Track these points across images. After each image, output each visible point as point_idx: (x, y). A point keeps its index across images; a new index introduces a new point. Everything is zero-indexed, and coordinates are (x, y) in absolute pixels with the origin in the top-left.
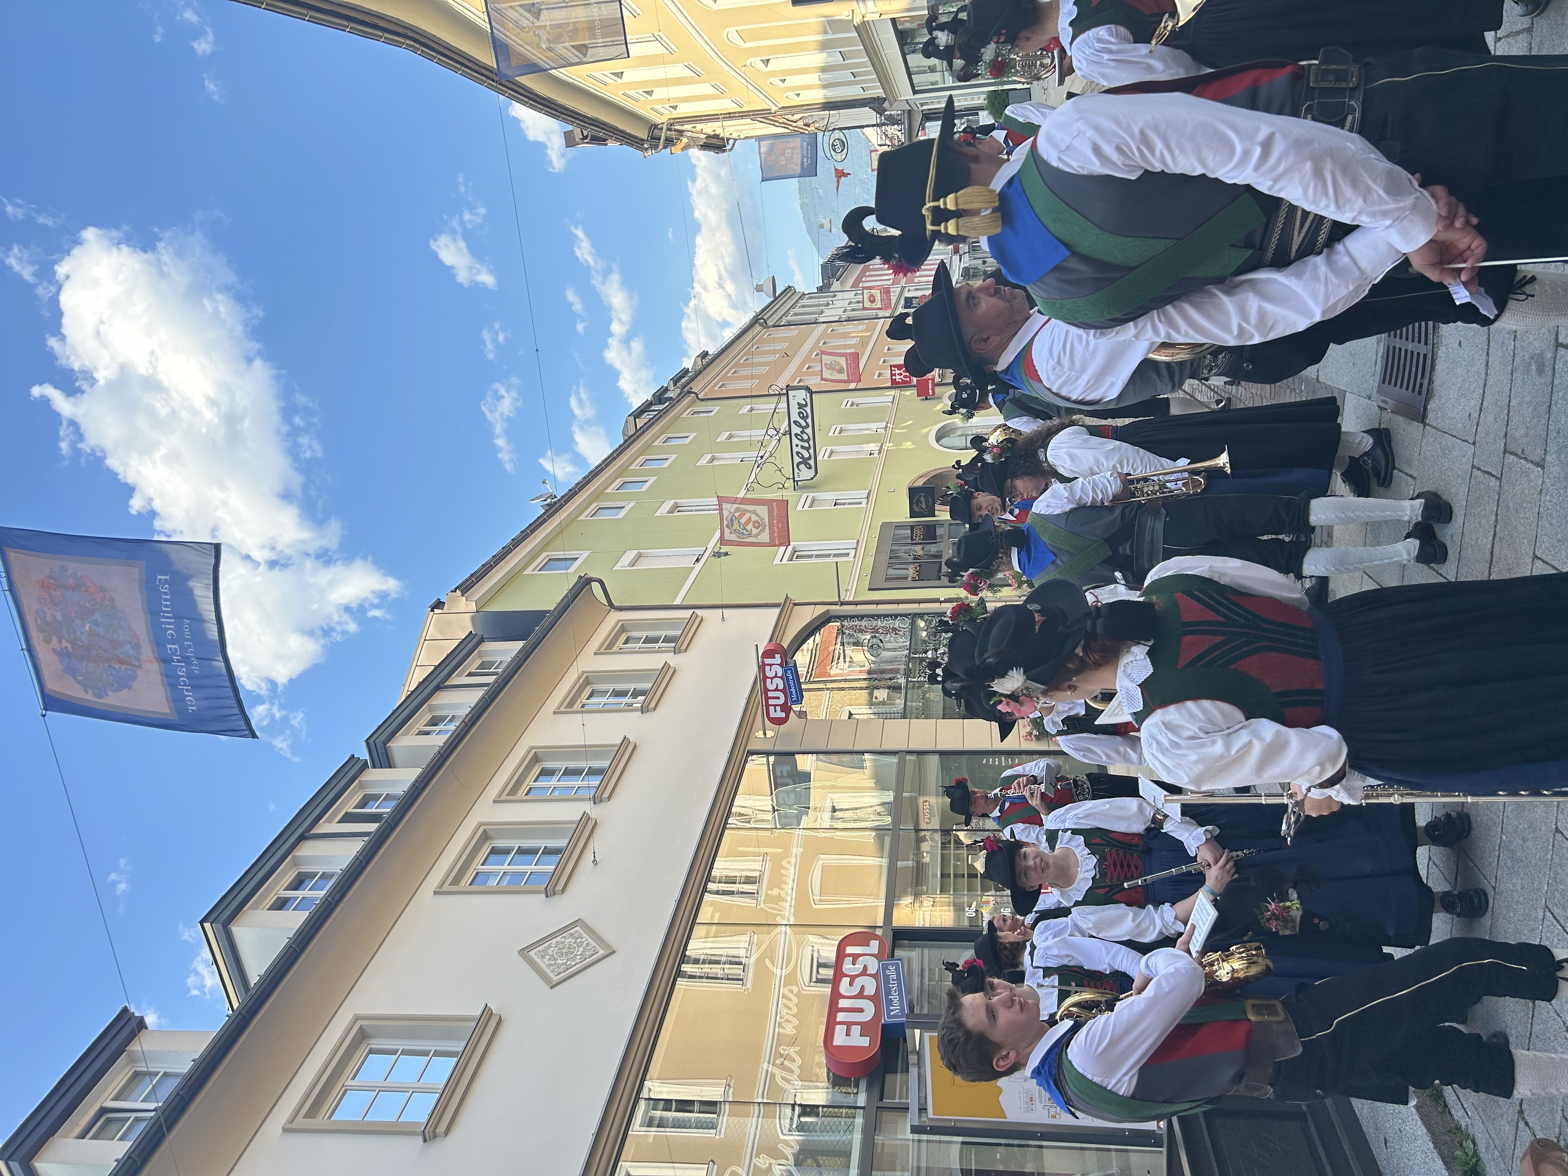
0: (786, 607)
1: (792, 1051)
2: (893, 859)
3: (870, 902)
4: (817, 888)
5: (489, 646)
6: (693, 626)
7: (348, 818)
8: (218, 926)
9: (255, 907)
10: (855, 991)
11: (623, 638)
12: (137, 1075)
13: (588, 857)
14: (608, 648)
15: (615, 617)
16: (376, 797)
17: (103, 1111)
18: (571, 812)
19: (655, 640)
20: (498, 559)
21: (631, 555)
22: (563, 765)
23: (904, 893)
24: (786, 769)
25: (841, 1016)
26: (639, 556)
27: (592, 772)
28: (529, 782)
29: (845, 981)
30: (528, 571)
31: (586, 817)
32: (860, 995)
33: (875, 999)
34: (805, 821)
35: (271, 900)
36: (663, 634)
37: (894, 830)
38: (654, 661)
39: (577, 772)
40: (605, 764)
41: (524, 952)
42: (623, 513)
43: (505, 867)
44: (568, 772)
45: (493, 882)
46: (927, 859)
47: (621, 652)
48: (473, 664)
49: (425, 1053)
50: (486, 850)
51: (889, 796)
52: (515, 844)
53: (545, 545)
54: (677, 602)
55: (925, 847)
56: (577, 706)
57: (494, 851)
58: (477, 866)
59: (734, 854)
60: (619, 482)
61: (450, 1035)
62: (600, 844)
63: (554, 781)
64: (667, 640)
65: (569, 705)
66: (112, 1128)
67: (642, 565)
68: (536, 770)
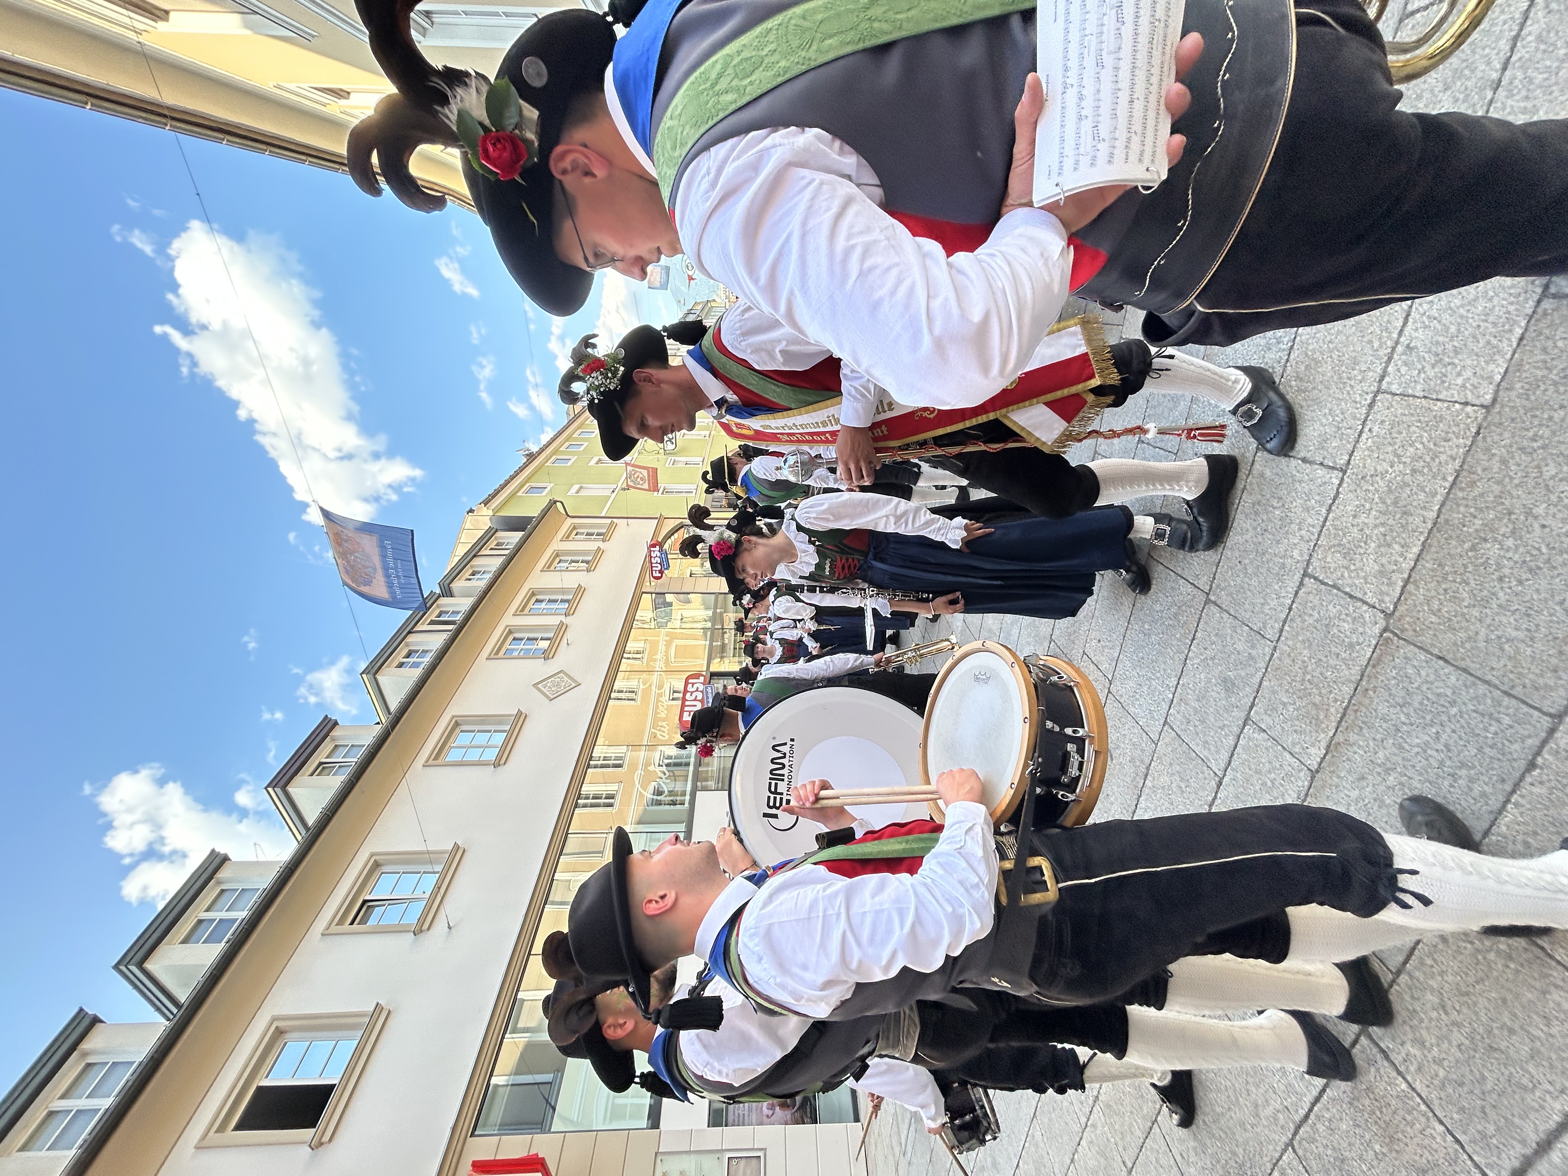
0: (661, 519)
1: (664, 724)
2: (712, 641)
3: (700, 662)
4: (673, 655)
5: (500, 534)
6: (612, 527)
7: (432, 623)
8: (370, 676)
9: (388, 667)
10: (693, 697)
11: (574, 532)
12: (336, 746)
13: (564, 641)
14: (567, 538)
15: (569, 521)
16: (447, 612)
17: (321, 764)
18: (554, 620)
19: (592, 534)
20: (503, 487)
21: (576, 487)
22: (547, 597)
23: (716, 657)
24: (661, 601)
25: (686, 709)
26: (581, 488)
27: (562, 601)
28: (530, 605)
29: (688, 694)
30: (520, 494)
31: (562, 623)
32: (695, 700)
33: (702, 701)
34: (670, 625)
35: (396, 663)
36: (596, 531)
37: (713, 629)
38: (592, 546)
39: (555, 601)
40: (570, 597)
41: (535, 685)
42: (569, 464)
43: (521, 646)
44: (550, 601)
45: (515, 654)
46: (726, 641)
47: (574, 540)
48: (492, 543)
49: (490, 731)
50: (511, 638)
51: (710, 613)
52: (526, 635)
53: (528, 479)
54: (603, 515)
55: (726, 636)
56: (552, 568)
57: (514, 639)
58: (506, 646)
59: (634, 640)
60: (567, 444)
61: (500, 723)
62: (569, 635)
63: (543, 605)
64: (598, 534)
65: (548, 568)
66: (326, 771)
67: (583, 493)
68: (534, 599)
